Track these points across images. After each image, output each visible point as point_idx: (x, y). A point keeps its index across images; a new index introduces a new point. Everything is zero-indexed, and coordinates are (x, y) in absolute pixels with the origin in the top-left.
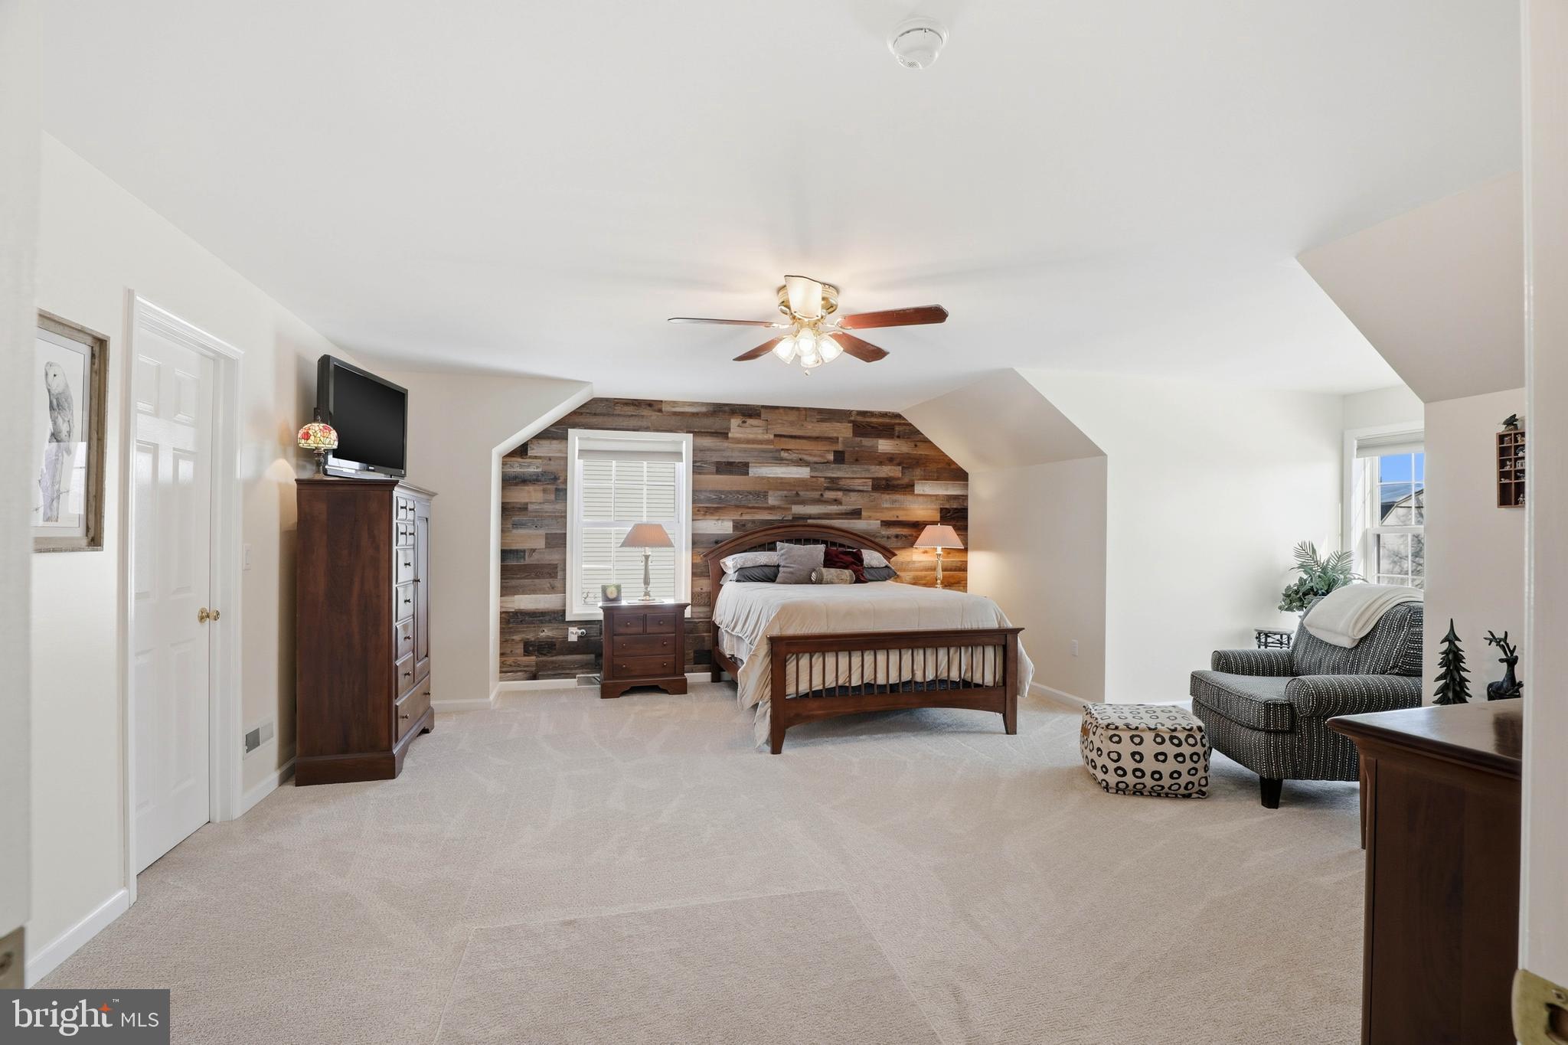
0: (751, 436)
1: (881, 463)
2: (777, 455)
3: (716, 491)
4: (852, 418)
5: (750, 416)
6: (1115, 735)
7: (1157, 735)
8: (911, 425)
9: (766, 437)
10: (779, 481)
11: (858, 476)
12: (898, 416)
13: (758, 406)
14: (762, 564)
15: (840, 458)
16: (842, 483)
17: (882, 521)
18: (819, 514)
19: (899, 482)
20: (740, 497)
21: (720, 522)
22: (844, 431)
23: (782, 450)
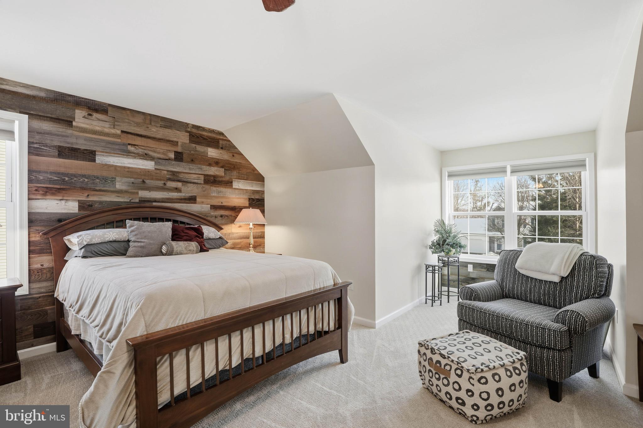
0: (98, 128)
1: (210, 165)
2: (124, 148)
3: (59, 173)
4: (189, 130)
5: (96, 111)
6: (482, 377)
7: (507, 370)
8: (229, 141)
9: (113, 131)
10: (127, 170)
11: (193, 172)
12: (221, 134)
13: (105, 104)
14: (111, 240)
15: (179, 157)
16: (181, 176)
17: (211, 205)
18: (163, 198)
19: (224, 179)
20: (86, 180)
21: (63, 202)
22: (183, 138)
23: (129, 144)
